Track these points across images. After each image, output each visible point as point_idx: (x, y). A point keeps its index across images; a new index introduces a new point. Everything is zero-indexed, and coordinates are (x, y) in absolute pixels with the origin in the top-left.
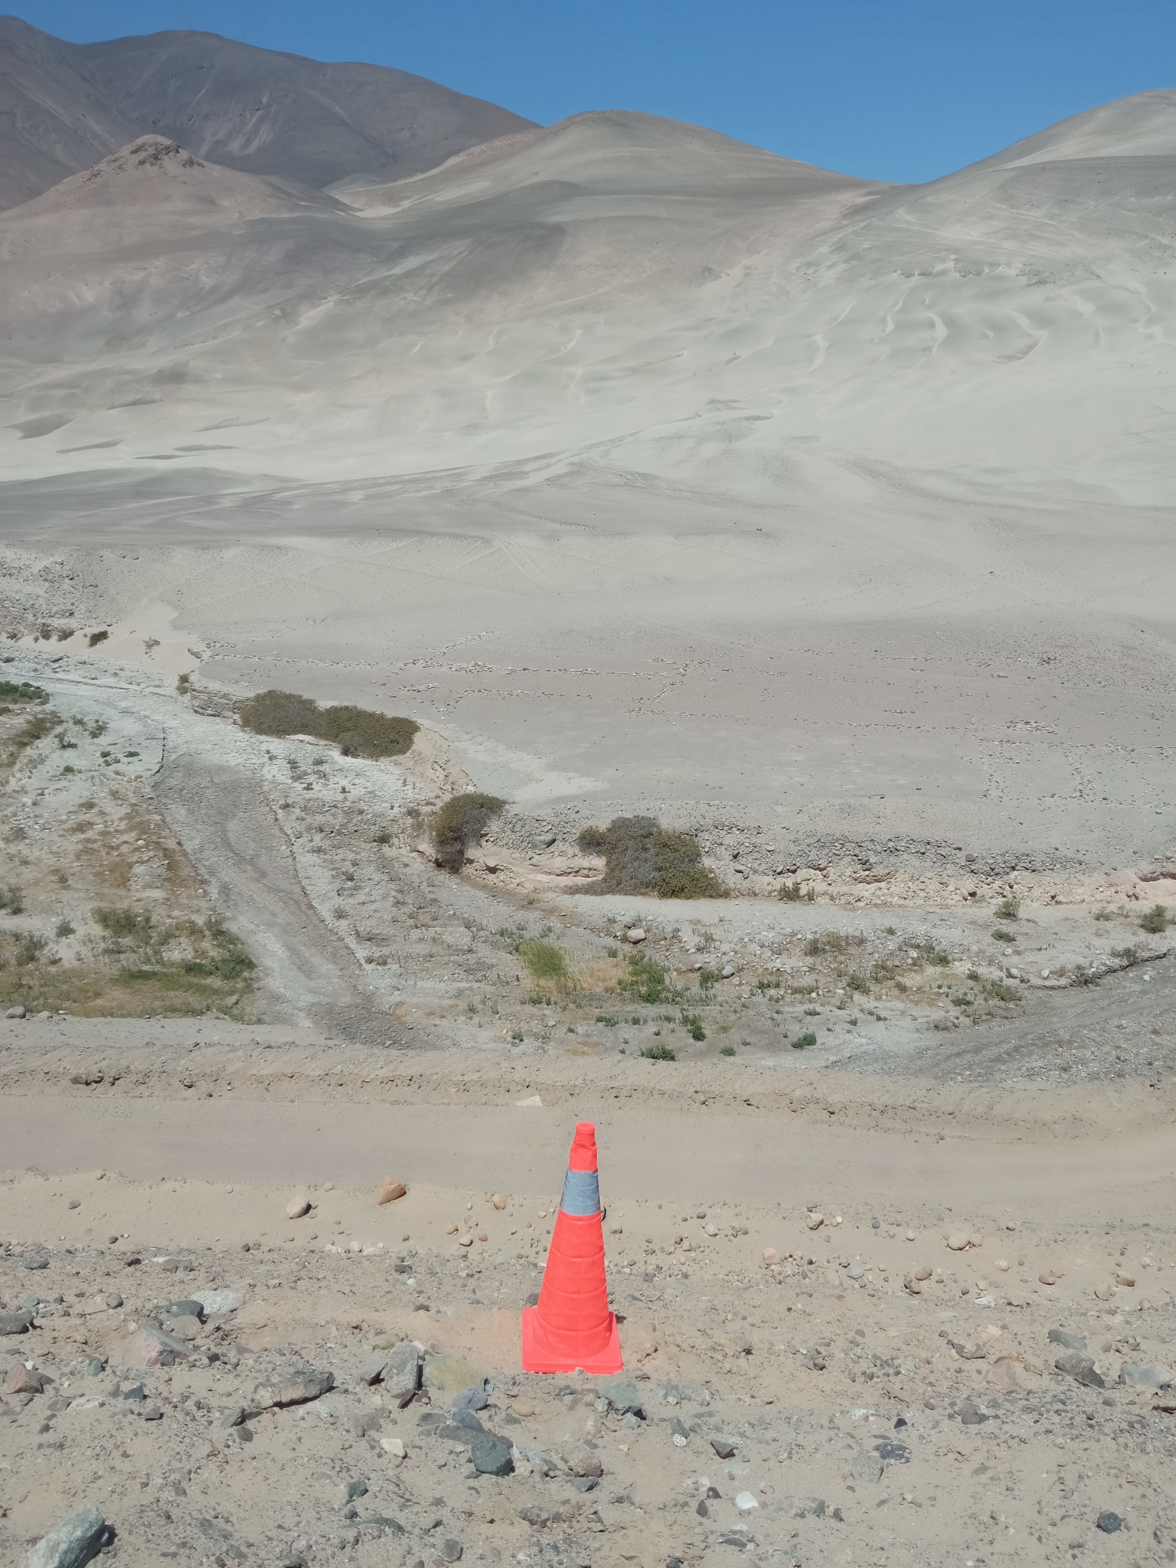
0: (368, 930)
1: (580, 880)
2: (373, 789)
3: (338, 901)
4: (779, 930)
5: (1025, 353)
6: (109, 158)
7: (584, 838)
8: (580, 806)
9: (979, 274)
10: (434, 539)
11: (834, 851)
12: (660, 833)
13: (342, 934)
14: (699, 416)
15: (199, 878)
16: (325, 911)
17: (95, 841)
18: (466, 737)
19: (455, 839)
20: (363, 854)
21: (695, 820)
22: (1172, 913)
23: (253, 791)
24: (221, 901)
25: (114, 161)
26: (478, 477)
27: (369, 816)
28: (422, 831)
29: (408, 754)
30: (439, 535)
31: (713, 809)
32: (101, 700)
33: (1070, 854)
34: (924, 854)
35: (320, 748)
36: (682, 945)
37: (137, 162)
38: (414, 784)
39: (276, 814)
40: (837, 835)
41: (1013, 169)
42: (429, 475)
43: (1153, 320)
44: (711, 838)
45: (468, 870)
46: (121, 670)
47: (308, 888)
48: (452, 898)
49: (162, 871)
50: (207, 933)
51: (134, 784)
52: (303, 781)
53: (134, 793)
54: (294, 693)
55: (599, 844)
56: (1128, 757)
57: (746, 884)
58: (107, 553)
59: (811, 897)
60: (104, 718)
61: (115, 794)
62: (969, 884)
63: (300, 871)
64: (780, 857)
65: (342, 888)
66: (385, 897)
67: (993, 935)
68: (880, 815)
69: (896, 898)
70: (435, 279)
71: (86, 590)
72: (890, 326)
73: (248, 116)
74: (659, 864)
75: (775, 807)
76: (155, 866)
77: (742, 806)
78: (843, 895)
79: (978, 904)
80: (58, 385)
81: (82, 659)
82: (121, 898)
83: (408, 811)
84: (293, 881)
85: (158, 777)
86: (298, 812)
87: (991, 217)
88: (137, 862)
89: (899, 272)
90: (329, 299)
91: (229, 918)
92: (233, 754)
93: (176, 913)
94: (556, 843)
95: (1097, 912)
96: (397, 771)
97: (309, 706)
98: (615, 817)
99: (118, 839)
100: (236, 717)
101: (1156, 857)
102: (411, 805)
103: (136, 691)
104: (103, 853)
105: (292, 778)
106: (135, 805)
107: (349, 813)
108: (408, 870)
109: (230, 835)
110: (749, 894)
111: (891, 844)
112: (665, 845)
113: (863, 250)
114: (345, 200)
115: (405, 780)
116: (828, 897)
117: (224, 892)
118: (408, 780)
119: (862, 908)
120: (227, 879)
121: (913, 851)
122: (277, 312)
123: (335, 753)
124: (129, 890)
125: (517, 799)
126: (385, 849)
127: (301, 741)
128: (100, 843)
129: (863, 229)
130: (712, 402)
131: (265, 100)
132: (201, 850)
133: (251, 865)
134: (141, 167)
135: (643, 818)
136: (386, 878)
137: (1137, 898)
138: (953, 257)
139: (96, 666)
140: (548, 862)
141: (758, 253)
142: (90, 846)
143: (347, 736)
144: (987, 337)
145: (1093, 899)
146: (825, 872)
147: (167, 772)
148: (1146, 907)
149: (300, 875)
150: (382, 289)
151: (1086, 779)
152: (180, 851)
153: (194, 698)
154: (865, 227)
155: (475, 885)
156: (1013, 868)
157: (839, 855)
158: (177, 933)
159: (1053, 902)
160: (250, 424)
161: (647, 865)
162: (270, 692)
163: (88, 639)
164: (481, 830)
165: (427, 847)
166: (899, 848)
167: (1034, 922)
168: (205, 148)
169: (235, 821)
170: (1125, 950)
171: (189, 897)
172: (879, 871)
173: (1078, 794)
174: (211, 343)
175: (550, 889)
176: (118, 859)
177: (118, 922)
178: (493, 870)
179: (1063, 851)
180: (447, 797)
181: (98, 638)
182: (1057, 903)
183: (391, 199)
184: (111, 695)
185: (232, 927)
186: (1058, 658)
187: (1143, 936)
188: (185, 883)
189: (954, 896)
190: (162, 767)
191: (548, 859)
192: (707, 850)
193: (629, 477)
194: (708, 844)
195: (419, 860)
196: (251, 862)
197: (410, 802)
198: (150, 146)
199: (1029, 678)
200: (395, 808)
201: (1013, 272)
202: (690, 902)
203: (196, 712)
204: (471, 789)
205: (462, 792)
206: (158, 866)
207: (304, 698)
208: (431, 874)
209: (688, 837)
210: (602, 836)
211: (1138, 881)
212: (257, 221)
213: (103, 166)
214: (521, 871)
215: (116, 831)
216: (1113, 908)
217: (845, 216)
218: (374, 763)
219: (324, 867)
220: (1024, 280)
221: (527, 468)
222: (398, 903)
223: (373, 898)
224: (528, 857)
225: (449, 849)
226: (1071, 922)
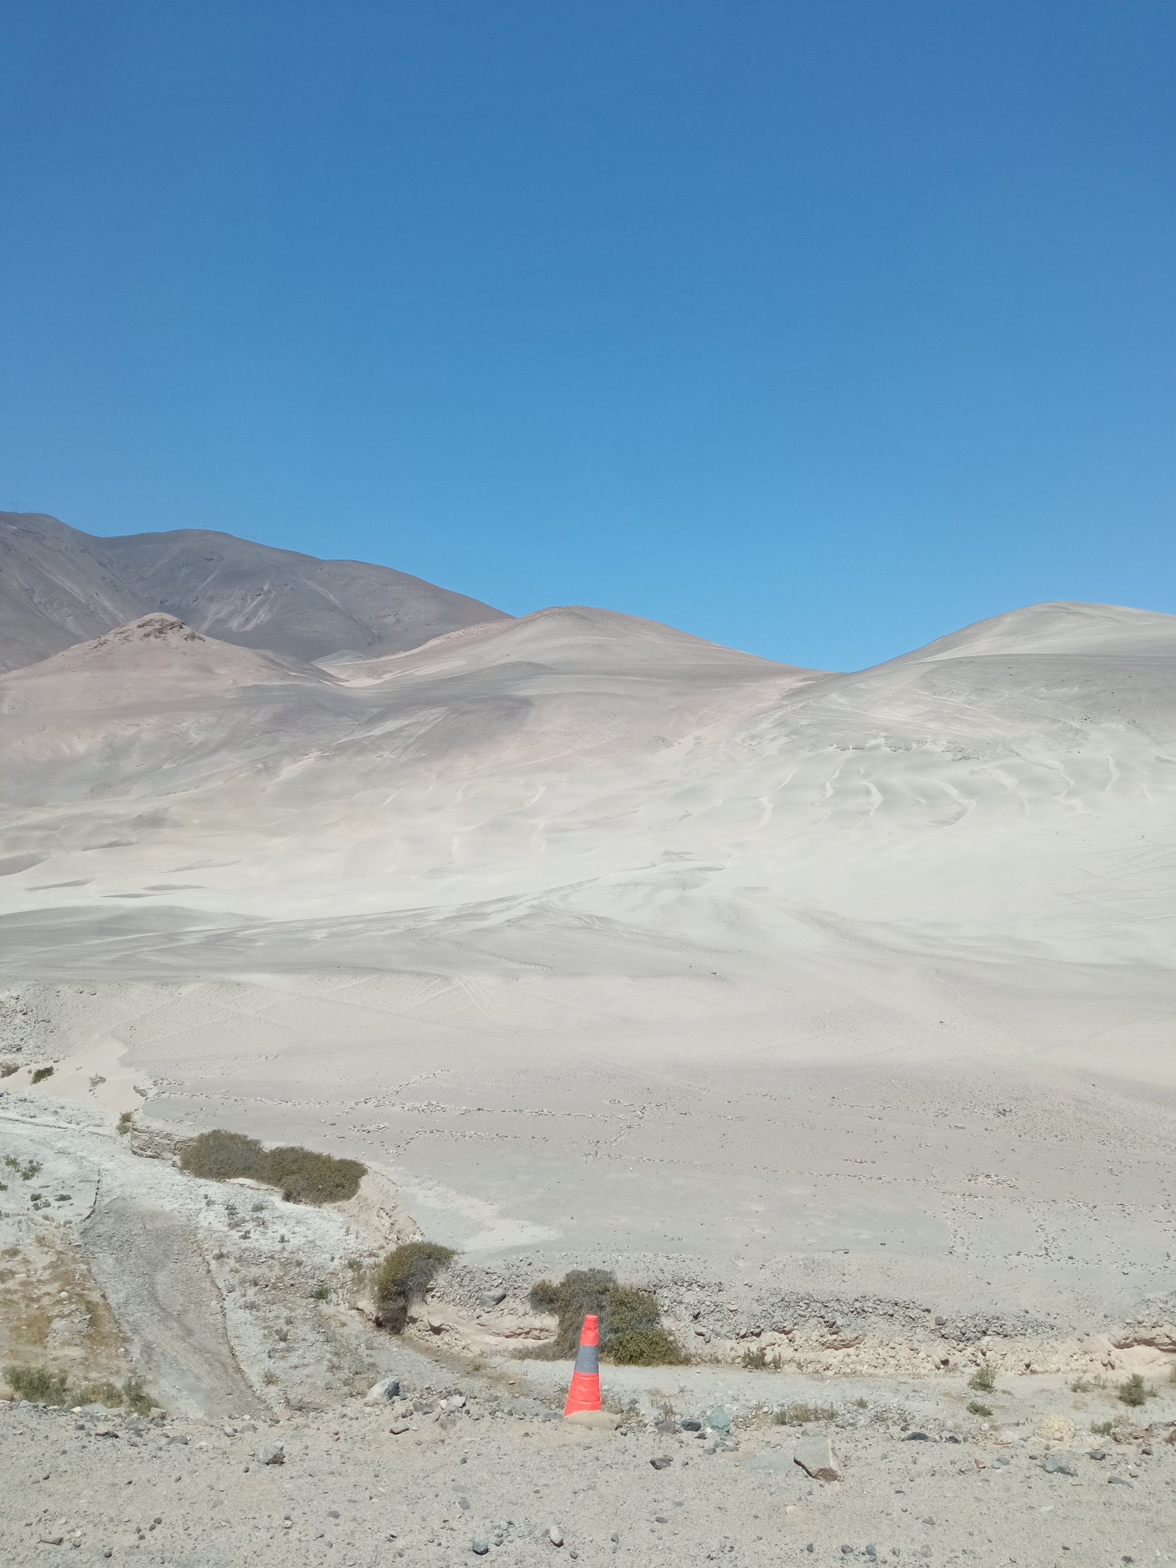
0: (299, 1397)
1: (531, 1343)
2: (313, 1238)
3: (269, 1364)
4: (744, 1402)
5: (957, 819)
6: (118, 630)
7: (536, 1293)
8: (533, 1257)
9: (908, 749)
10: (394, 976)
11: (799, 1312)
12: (616, 1289)
13: (272, 1402)
14: (655, 866)
15: (121, 1335)
16: (254, 1375)
17: (15, 1292)
18: (416, 1181)
19: (399, 1295)
20: (298, 1311)
21: (653, 1275)
22: (1150, 1383)
23: (186, 1240)
24: (142, 1362)
25: (121, 633)
26: (441, 917)
27: (308, 1269)
28: (362, 1285)
29: (353, 1199)
30: (399, 972)
31: (672, 1262)
32: (37, 1139)
33: (1041, 1317)
34: (892, 1316)
35: (261, 1192)
36: (640, 1419)
37: (142, 635)
38: (357, 1233)
39: (209, 1265)
40: (802, 1294)
41: (933, 663)
42: (393, 915)
43: (1071, 794)
44: (670, 1295)
45: (410, 1330)
46: (62, 1108)
47: (236, 1348)
48: (392, 1362)
49: (82, 1327)
50: (125, 1398)
51: (62, 1230)
52: (240, 1228)
53: (62, 1239)
54: (240, 1132)
55: (551, 1301)
56: (1091, 1214)
57: (707, 1349)
58: (64, 989)
59: (777, 1364)
60: (38, 1159)
61: (41, 1241)
62: (940, 1350)
63: (229, 1328)
64: (743, 1318)
65: (274, 1350)
66: (319, 1361)
67: (968, 1409)
68: (845, 1271)
69: (866, 1366)
70: (410, 741)
71: (37, 1025)
72: (830, 792)
73: (249, 600)
74: (616, 1325)
75: (737, 1262)
76: (76, 1321)
77: (702, 1259)
78: (810, 1362)
79: (951, 1374)
80: (38, 827)
81: (22, 1097)
82: (36, 1357)
83: (350, 1263)
84: (221, 1340)
85: (88, 1223)
86: (232, 1263)
87: (916, 702)
88: (58, 1316)
89: (835, 746)
90: (310, 755)
91: (150, 1382)
92: (169, 1199)
93: (93, 1375)
94: (506, 1300)
95: (1073, 1382)
96: (340, 1218)
97: (253, 1148)
98: (569, 1270)
99: (39, 1290)
100: (176, 1158)
101: (1128, 1321)
102: (353, 1256)
103: (75, 1130)
104: (23, 1306)
105: (229, 1225)
106: (61, 1252)
107: (284, 1265)
108: (345, 1330)
109: (158, 1288)
110: (710, 1361)
111: (857, 1305)
112: (622, 1303)
113: (802, 726)
114: (332, 672)
115: (348, 1229)
116: (795, 1365)
117: (146, 1352)
118: (351, 1229)
119: (830, 1378)
120: (150, 1338)
121: (881, 1313)
122: (260, 766)
123: (276, 1199)
124: (46, 1347)
125: (466, 1250)
126: (323, 1306)
127: (242, 1185)
128: (20, 1294)
129: (800, 709)
130: (666, 853)
131: (265, 588)
132: (126, 1303)
133: (178, 1321)
134: (145, 639)
135: (599, 1272)
136: (321, 1338)
137: (1113, 1367)
138: (883, 734)
139: (37, 1104)
140: (497, 1321)
141: (707, 726)
142: (9, 1297)
143: (289, 1180)
144: (920, 803)
145: (1069, 1368)
146: (790, 1336)
147: (98, 1218)
148: (1122, 1377)
149: (229, 1334)
150: (361, 748)
151: (1050, 1236)
152: (104, 1305)
153: (135, 1137)
154: (802, 707)
155: (418, 1349)
156: (985, 1333)
157: (805, 1317)
158: (93, 1397)
159: (1028, 1371)
160: (222, 865)
161: (603, 1326)
162: (214, 1132)
163: (32, 1075)
164: (427, 1283)
165: (368, 1305)
166: (866, 1309)
167: (1009, 1393)
168: (206, 625)
169: (164, 1273)
170: (1105, 1425)
171: (109, 1357)
172: (847, 1334)
173: (1044, 1252)
174: (193, 792)
175: (497, 1353)
176: (38, 1312)
177: (31, 1383)
178: (437, 1331)
179: (1034, 1314)
180: (392, 1247)
181: (42, 1074)
182: (1033, 1372)
183: (373, 672)
184: (48, 1134)
185: (150, 1391)
186: (1014, 1110)
187: (1123, 1409)
188: (106, 1340)
189: (926, 1364)
190: (93, 1212)
191: (497, 1318)
192: (666, 1308)
193: (587, 920)
194: (667, 1302)
195: (358, 1318)
196: (179, 1318)
197: (352, 1253)
198: (157, 622)
199: (986, 1130)
200: (335, 1260)
201: (940, 749)
202: (649, 1370)
203: (135, 1153)
204: (418, 1238)
205: (408, 1242)
206: (80, 1321)
207: (249, 1139)
208: (370, 1335)
209: (646, 1295)
210: (556, 1291)
211: (1113, 1348)
212: (249, 687)
213: (110, 637)
214: (467, 1331)
215: (39, 1281)
216: (1089, 1377)
217: (784, 698)
218: (317, 1209)
219: (255, 1325)
220: (950, 756)
221: (488, 910)
222: (333, 1368)
223: (306, 1361)
224: (476, 1315)
225: (392, 1305)
226: (1048, 1394)
